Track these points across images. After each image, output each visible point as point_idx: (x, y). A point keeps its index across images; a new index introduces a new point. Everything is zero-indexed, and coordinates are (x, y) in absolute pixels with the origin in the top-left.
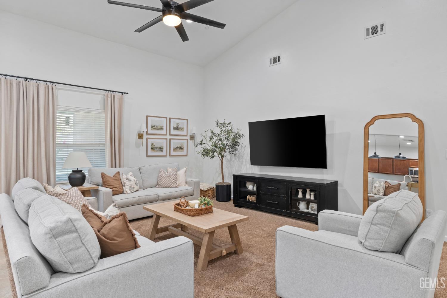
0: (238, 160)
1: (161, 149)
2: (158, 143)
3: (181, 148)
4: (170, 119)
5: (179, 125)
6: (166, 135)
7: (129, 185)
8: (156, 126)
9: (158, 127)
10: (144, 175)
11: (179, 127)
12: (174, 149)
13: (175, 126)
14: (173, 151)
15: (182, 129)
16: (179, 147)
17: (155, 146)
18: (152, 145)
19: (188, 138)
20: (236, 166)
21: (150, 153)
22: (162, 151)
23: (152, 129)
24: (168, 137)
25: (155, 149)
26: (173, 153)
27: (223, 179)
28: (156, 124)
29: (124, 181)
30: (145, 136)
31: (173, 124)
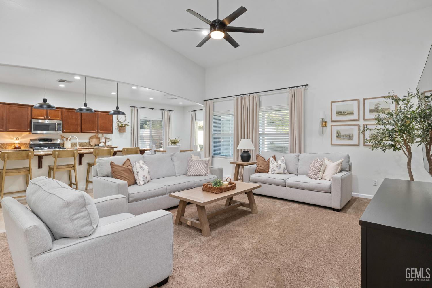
1: (350, 137)
2: (344, 130)
4: (364, 100)
5: (378, 106)
6: (358, 120)
8: (342, 112)
9: (345, 112)
10: (300, 162)
11: (380, 108)
13: (373, 107)
15: (385, 110)
17: (342, 134)
18: (337, 132)
21: (335, 141)
22: (352, 139)
23: (337, 116)
24: (362, 123)
25: (341, 137)
28: (342, 109)
30: (329, 124)
31: (370, 105)
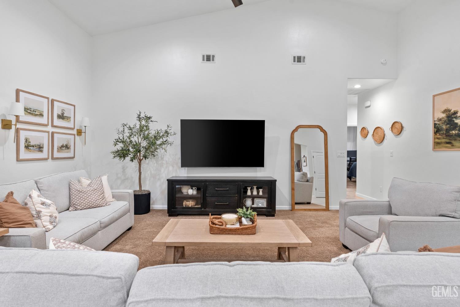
0: (155, 162)
1: (40, 148)
2: (36, 137)
3: (67, 147)
4: (53, 101)
5: (64, 112)
6: (46, 125)
7: (49, 214)
8: (32, 110)
9: (35, 112)
10: (47, 193)
11: (65, 115)
12: (58, 149)
13: (60, 113)
14: (57, 151)
15: (68, 118)
16: (64, 145)
17: (32, 144)
18: (26, 140)
19: (75, 132)
20: (152, 170)
21: (23, 154)
22: (42, 151)
23: (26, 114)
24: (50, 129)
25: (31, 148)
26: (56, 155)
27: (140, 186)
28: (33, 106)
29: (38, 209)
30: (14, 125)
31: (57, 109)
